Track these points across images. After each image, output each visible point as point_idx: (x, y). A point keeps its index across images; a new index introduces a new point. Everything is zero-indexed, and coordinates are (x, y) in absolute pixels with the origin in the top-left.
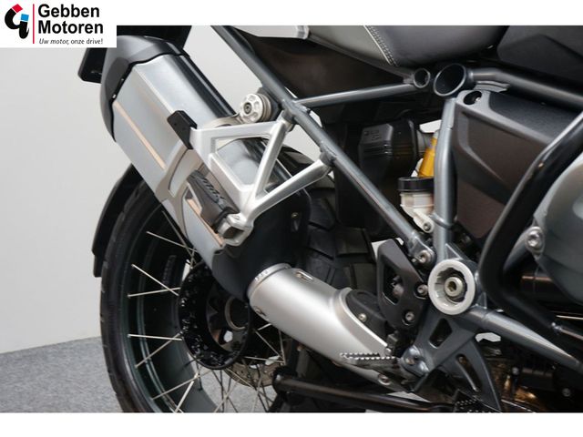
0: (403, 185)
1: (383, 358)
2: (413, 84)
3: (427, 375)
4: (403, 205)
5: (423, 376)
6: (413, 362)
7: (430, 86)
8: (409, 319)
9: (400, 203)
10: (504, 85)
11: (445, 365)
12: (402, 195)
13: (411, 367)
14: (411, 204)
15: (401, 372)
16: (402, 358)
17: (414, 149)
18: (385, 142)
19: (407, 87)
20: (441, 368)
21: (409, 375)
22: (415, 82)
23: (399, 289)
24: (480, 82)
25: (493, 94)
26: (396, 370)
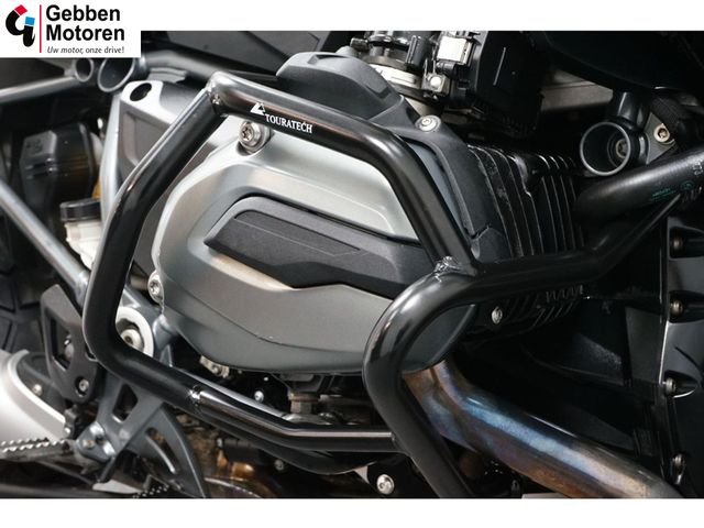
0: (65, 213)
1: (54, 443)
2: (74, 76)
3: (114, 459)
4: (69, 240)
5: (109, 460)
6: (93, 443)
7: (94, 78)
8: (83, 389)
9: (66, 236)
10: (182, 73)
11: (134, 443)
12: (67, 226)
13: (90, 452)
14: (78, 237)
15: (75, 460)
16: (78, 441)
17: (90, 162)
18: (48, 156)
19: (70, 82)
20: (130, 449)
21: (88, 462)
22: (76, 74)
23: (70, 350)
24: (153, 70)
25: (167, 85)
26: (69, 457)
